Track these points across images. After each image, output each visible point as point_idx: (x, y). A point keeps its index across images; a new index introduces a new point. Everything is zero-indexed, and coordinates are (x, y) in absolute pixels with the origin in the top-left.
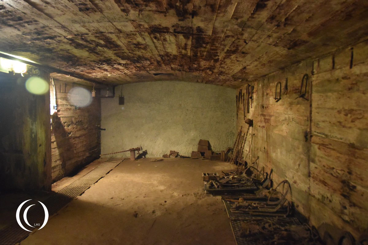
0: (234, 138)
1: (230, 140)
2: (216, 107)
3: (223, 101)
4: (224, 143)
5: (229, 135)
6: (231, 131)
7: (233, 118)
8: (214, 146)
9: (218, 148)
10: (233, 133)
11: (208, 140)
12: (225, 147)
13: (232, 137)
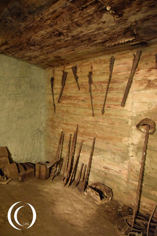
0: (41, 138)
1: (36, 141)
2: (16, 94)
3: (26, 85)
4: (28, 146)
5: (36, 134)
6: (38, 129)
7: (40, 110)
8: (15, 153)
9: (21, 155)
10: (40, 131)
11: (6, 146)
12: (30, 152)
13: (39, 136)
